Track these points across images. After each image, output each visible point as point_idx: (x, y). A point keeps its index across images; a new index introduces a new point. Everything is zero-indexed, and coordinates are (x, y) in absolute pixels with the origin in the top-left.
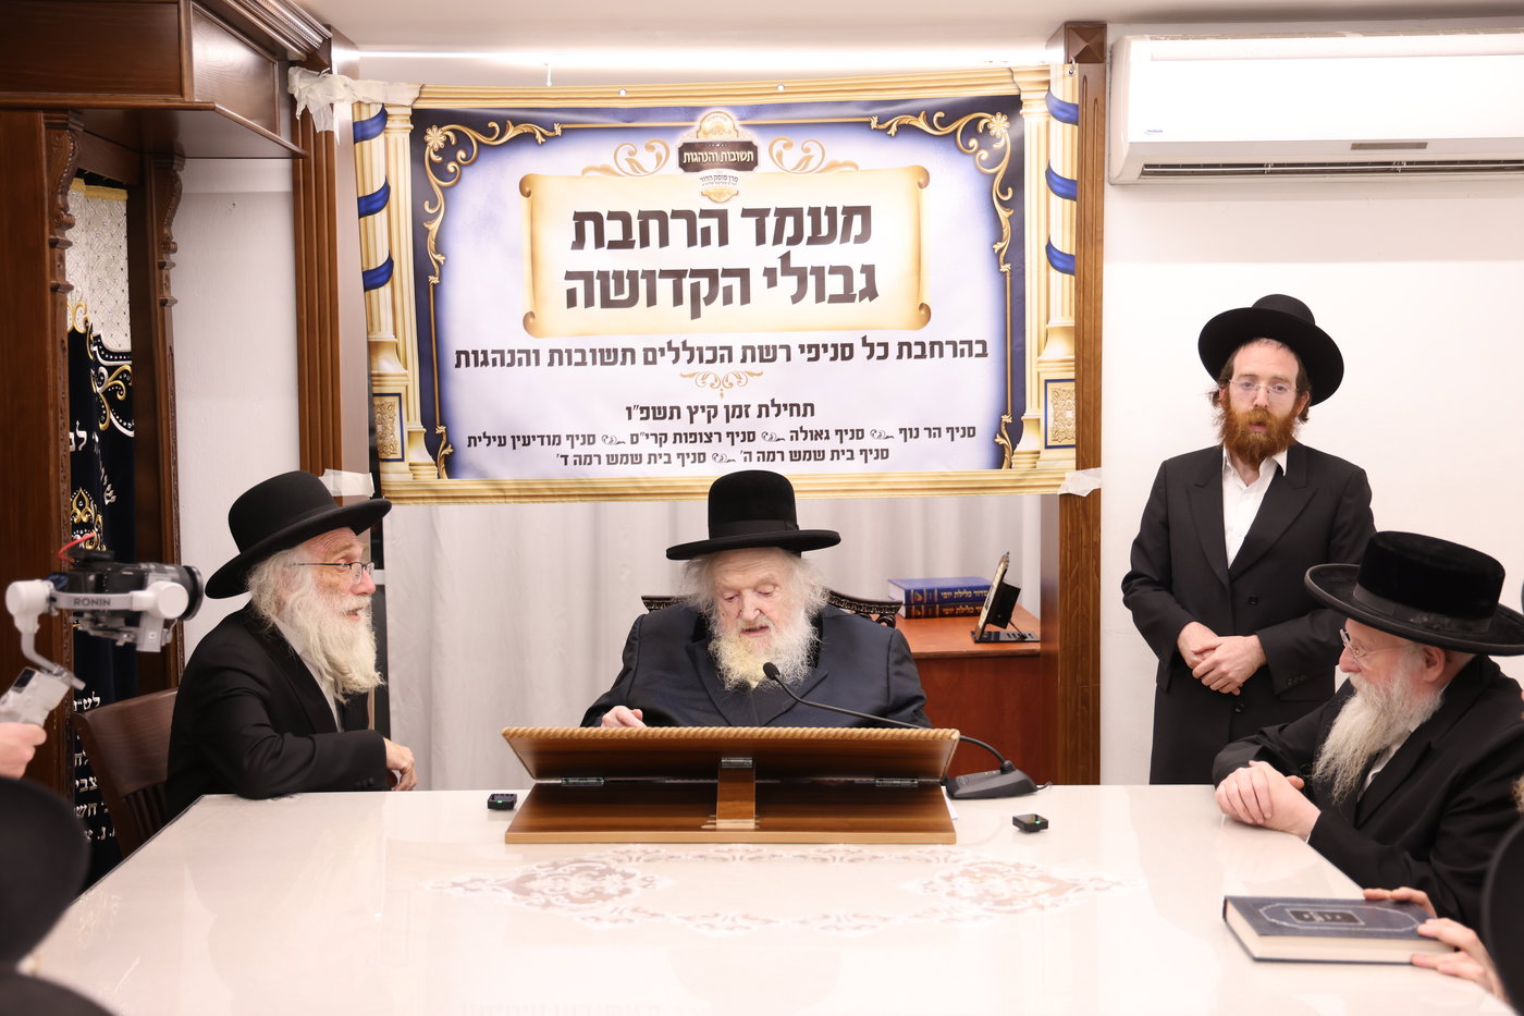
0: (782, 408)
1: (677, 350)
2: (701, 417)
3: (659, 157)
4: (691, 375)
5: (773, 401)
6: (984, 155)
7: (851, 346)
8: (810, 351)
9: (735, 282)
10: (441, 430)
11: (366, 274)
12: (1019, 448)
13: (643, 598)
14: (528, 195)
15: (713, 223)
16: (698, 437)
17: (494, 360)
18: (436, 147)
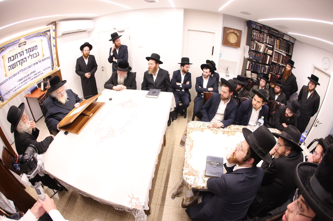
0: (32, 73)
1: (21, 71)
3: (16, 47)
4: (23, 73)
6: (47, 36)
7: (38, 62)
8: (34, 64)
9: (25, 59)
10: (0, 96)
12: (54, 67)
14: (3, 58)
15: (22, 53)
17: (3, 83)
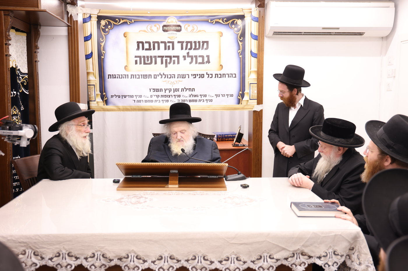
0: (187, 89)
1: (162, 75)
2: (167, 91)
3: (157, 28)
4: (165, 81)
5: (185, 88)
6: (236, 29)
7: (204, 75)
8: (194, 76)
9: (176, 59)
10: (104, 94)
11: (86, 56)
12: (244, 99)
13: (153, 134)
14: (126, 37)
15: (171, 45)
16: (167, 96)
17: (117, 77)
18: (103, 25)
